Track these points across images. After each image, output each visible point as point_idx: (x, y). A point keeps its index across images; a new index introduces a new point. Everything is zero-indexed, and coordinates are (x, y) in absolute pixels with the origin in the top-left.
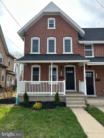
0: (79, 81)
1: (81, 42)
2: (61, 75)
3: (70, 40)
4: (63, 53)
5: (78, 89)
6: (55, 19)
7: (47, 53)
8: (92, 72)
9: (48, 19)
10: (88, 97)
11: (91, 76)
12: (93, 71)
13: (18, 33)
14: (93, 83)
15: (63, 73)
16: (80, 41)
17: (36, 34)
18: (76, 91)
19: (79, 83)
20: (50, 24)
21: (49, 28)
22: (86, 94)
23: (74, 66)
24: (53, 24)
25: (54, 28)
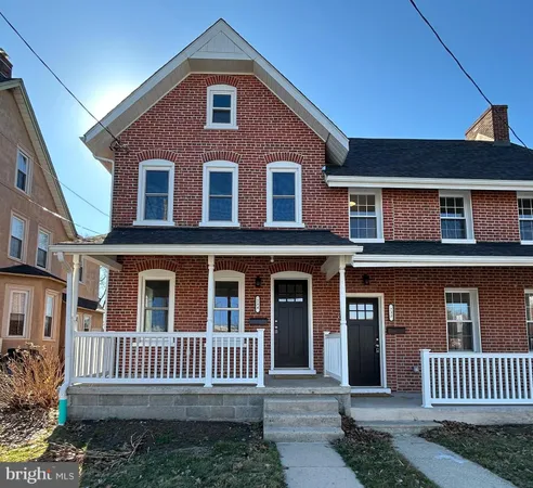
0: (326, 333)
1: (335, 181)
2: (258, 310)
3: (292, 175)
4: (266, 225)
5: (319, 365)
6: (235, 89)
7: (201, 225)
8: (374, 301)
9: (209, 88)
10: (353, 396)
11: (370, 316)
12: (380, 296)
13: (84, 139)
14: (378, 342)
15: (265, 302)
16: (330, 178)
17: (159, 149)
18: (314, 372)
19: (326, 341)
20: (214, 111)
21: (210, 125)
22: (345, 382)
23: (308, 277)
24: (229, 111)
25: (233, 125)
